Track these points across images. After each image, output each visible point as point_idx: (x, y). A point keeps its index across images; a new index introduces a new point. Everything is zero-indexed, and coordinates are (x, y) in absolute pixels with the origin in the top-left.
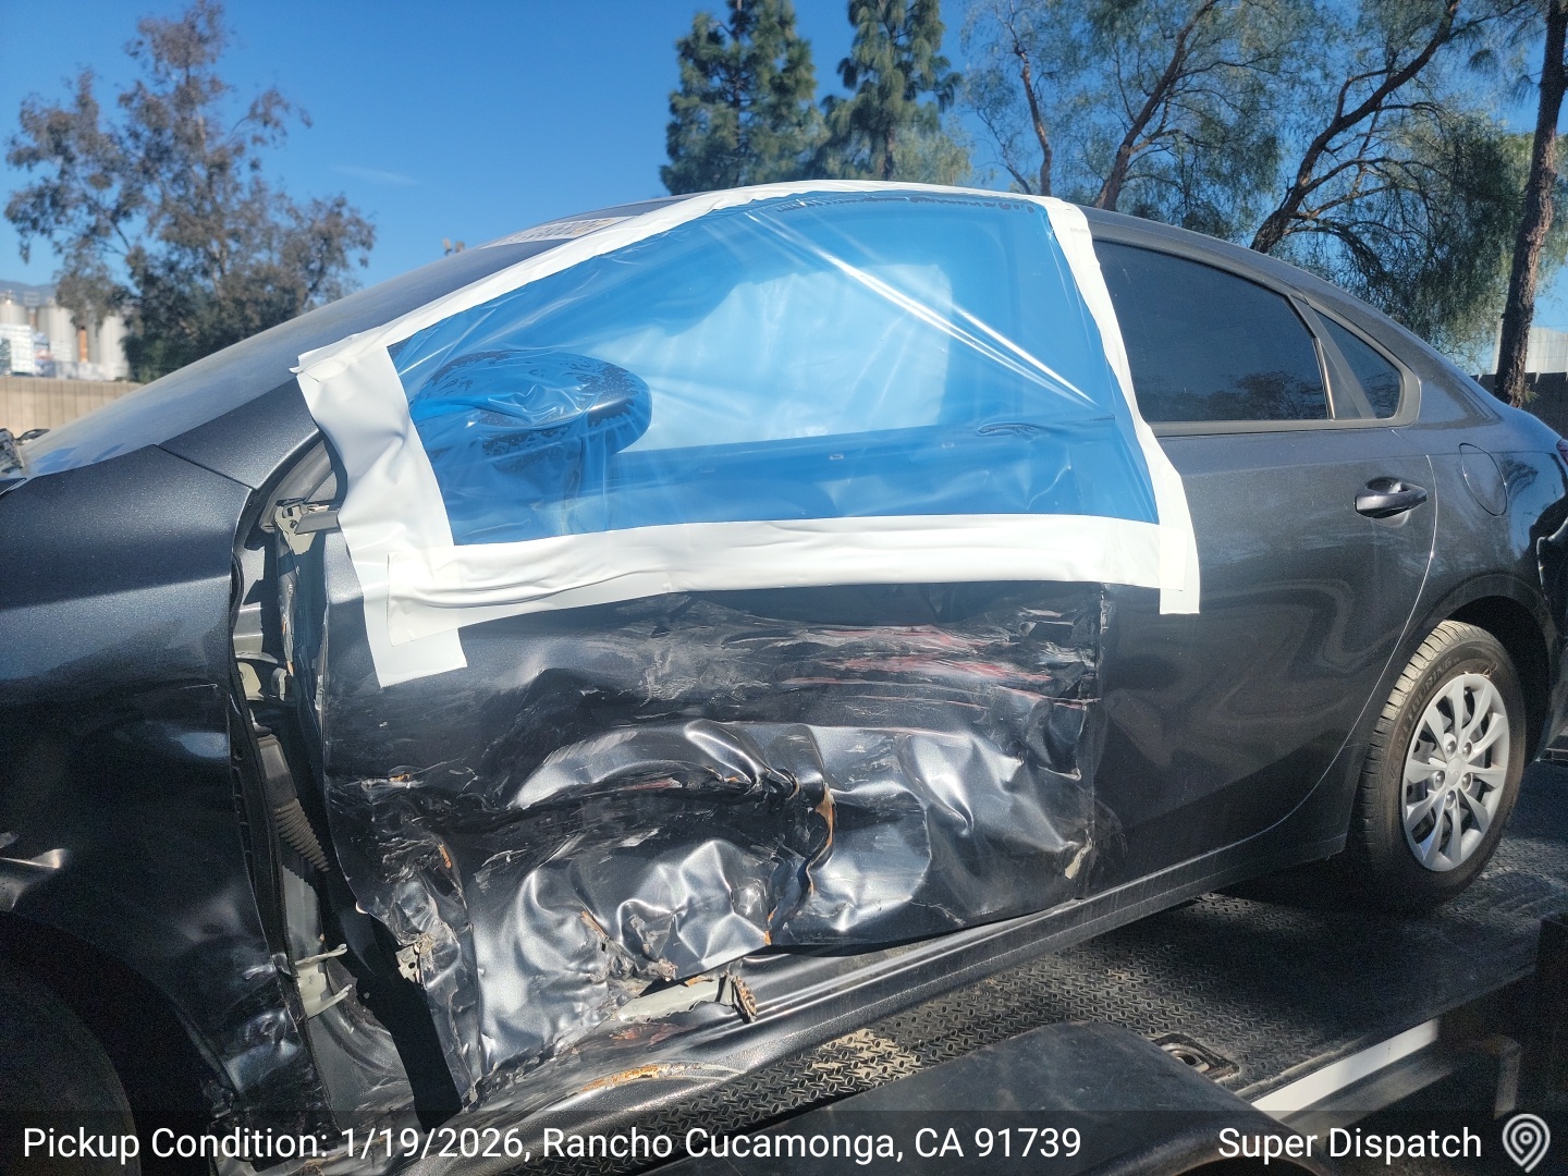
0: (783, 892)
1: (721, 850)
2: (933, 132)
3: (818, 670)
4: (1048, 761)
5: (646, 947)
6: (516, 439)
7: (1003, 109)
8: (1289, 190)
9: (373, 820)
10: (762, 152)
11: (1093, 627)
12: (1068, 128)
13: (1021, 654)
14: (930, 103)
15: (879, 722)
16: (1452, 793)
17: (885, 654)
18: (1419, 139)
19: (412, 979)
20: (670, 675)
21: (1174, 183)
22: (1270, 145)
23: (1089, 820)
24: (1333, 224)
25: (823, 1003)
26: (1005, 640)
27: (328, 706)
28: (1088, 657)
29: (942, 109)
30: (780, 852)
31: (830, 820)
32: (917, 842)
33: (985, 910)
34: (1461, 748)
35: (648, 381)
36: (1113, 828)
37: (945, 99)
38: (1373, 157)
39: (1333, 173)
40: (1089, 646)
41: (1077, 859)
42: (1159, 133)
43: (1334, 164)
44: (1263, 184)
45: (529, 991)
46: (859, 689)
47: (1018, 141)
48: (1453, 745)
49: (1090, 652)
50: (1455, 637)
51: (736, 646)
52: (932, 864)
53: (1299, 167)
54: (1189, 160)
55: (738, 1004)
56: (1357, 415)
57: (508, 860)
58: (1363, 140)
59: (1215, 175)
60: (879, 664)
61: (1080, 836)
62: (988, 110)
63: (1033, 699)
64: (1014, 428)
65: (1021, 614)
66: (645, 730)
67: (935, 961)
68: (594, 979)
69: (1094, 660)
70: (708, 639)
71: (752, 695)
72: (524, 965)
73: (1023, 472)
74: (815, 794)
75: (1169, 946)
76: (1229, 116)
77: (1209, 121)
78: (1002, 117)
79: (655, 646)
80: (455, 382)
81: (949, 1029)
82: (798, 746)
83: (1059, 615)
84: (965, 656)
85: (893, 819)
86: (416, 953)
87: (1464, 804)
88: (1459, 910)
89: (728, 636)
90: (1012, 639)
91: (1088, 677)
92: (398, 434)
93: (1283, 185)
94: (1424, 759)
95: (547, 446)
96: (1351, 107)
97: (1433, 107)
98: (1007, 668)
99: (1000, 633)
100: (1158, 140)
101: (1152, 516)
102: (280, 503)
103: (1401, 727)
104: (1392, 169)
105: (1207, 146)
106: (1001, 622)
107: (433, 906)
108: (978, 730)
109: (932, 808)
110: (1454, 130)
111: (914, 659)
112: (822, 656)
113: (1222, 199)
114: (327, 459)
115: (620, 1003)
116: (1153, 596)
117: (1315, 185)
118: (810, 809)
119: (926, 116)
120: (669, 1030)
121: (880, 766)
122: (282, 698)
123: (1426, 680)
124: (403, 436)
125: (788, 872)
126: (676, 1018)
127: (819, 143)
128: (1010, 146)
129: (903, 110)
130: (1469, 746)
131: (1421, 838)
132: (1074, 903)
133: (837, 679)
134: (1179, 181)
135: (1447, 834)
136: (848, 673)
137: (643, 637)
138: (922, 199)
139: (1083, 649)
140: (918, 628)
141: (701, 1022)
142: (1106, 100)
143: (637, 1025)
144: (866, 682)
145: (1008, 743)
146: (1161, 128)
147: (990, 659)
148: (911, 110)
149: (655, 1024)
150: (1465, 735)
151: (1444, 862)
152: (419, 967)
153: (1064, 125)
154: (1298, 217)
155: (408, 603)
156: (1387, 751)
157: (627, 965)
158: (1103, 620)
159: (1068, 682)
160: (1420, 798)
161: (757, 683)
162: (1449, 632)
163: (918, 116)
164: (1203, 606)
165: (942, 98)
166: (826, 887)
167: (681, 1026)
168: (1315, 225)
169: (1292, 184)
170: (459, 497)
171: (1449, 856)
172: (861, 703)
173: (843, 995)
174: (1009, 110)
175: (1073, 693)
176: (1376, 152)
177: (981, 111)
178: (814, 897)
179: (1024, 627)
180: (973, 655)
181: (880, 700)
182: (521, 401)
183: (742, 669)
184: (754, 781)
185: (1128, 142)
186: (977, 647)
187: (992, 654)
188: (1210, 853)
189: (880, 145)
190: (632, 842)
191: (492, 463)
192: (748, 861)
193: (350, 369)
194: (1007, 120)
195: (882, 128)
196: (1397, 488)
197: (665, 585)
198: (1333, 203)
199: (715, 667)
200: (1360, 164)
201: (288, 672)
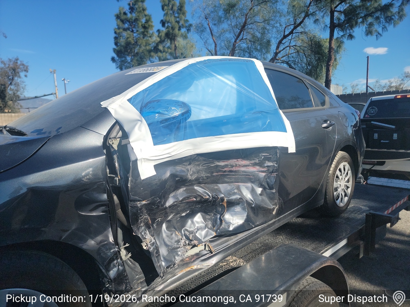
0: (216, 223)
1: (201, 215)
2: (186, 39)
3: (220, 171)
4: (268, 188)
5: (190, 238)
6: (167, 120)
7: (204, 33)
8: (274, 53)
9: (139, 211)
10: (141, 44)
11: (276, 157)
12: (220, 38)
13: (261, 164)
14: (185, 31)
15: (232, 182)
16: (342, 189)
17: (232, 166)
18: (302, 40)
19: (146, 249)
20: (192, 174)
21: (247, 51)
22: (269, 42)
23: (277, 201)
24: (285, 61)
25: (227, 247)
26: (257, 161)
27: (131, 185)
28: (275, 163)
29: (188, 33)
30: (215, 214)
31: (225, 205)
32: (244, 209)
33: (258, 223)
34: (343, 179)
35: (190, 105)
36: (281, 202)
37: (189, 30)
38: (292, 45)
39: (284, 49)
40: (275, 161)
41: (275, 210)
42: (242, 39)
43: (284, 47)
44: (268, 52)
45: (168, 250)
46: (228, 175)
47: (208, 41)
48: (342, 178)
49: (276, 162)
50: (341, 154)
51: (204, 166)
52: (248, 213)
53: (276, 47)
54: (250, 45)
55: (210, 250)
56: (319, 106)
57: (160, 220)
58: (290, 41)
59: (256, 49)
60: (231, 169)
61: (276, 204)
62: (200, 33)
63: (264, 174)
64: (259, 112)
65: (260, 155)
66: (187, 188)
67: (248, 236)
68: (181, 247)
69: (277, 164)
70: (199, 165)
71: (208, 177)
72: (166, 245)
73: (260, 123)
74: (222, 200)
75: (288, 230)
76: (259, 35)
77: (254, 36)
78: (203, 35)
79: (189, 167)
80: (150, 107)
81: (247, 253)
82: (217, 189)
83: (268, 155)
84: (248, 166)
85: (238, 204)
86: (146, 243)
87: (345, 192)
88: (345, 215)
89: (202, 164)
90: (259, 161)
91: (276, 168)
92: (139, 120)
93: (273, 52)
94: (337, 182)
95: (173, 121)
96: (287, 33)
97: (305, 33)
98: (258, 167)
99: (256, 160)
100: (242, 41)
101: (285, 131)
102: (110, 138)
103: (333, 175)
104: (297, 47)
105: (254, 42)
106: (256, 157)
107: (148, 232)
108: (253, 182)
109: (246, 201)
110: (310, 38)
111: (239, 167)
112: (220, 168)
113: (258, 55)
114: (118, 127)
115: (187, 251)
116: (287, 149)
117: (280, 52)
118: (221, 203)
119: (184, 35)
120: (195, 257)
121: (234, 192)
122: (118, 184)
123: (336, 164)
124: (141, 121)
125: (217, 218)
126: (197, 254)
127: (157, 42)
128: (206, 42)
129: (178, 33)
130: (345, 178)
131: (337, 200)
132: (274, 220)
133: (223, 173)
134: (248, 51)
135: (342, 199)
136: (225, 171)
137: (187, 165)
138: (231, 60)
139: (274, 162)
140: (238, 160)
141: (202, 255)
142: (229, 31)
143: (189, 257)
144: (229, 173)
145: (259, 185)
146: (243, 38)
147: (254, 166)
148: (180, 33)
149: (193, 256)
150: (344, 176)
151: (342, 205)
152: (147, 246)
153: (219, 37)
154: (277, 60)
155: (145, 160)
156: (330, 181)
157: (187, 242)
158: (278, 155)
159: (271, 170)
160: (336, 191)
161: (208, 175)
162: (340, 154)
163: (182, 35)
164: (296, 151)
165: (188, 30)
166: (226, 221)
167: (198, 256)
168: (280, 62)
169: (275, 51)
170: (155, 134)
171: (342, 203)
172: (228, 178)
173: (231, 245)
174: (205, 33)
175: (272, 172)
176: (293, 44)
177: (198, 34)
178: (224, 223)
179: (261, 158)
180: (250, 165)
181: (232, 177)
182: (167, 111)
183: (205, 172)
184: (210, 197)
185: (235, 41)
186: (251, 163)
187: (255, 165)
188: (299, 207)
189: (173, 42)
190: (184, 214)
191: (162, 126)
192: (208, 217)
193: (120, 106)
194: (205, 36)
195: (173, 38)
196: (329, 122)
197: (192, 153)
198: (284, 56)
199: (200, 171)
200: (290, 47)
201: (119, 178)
